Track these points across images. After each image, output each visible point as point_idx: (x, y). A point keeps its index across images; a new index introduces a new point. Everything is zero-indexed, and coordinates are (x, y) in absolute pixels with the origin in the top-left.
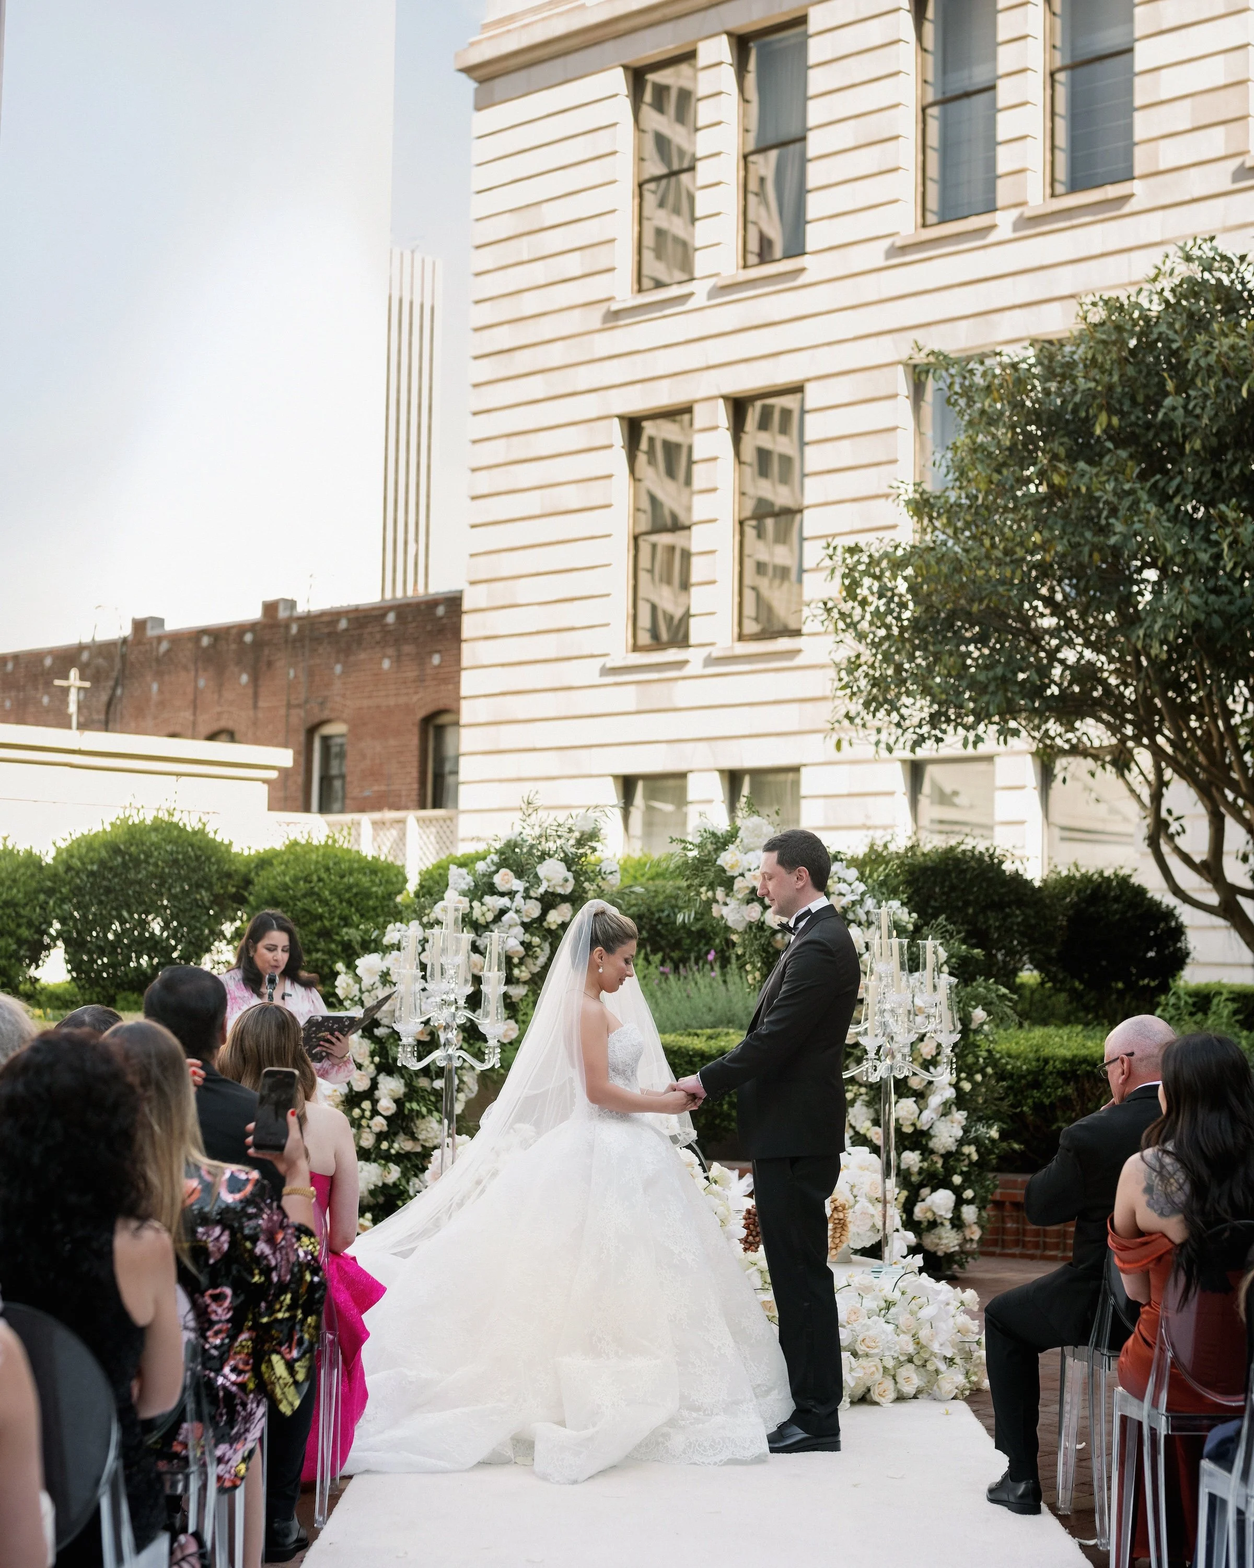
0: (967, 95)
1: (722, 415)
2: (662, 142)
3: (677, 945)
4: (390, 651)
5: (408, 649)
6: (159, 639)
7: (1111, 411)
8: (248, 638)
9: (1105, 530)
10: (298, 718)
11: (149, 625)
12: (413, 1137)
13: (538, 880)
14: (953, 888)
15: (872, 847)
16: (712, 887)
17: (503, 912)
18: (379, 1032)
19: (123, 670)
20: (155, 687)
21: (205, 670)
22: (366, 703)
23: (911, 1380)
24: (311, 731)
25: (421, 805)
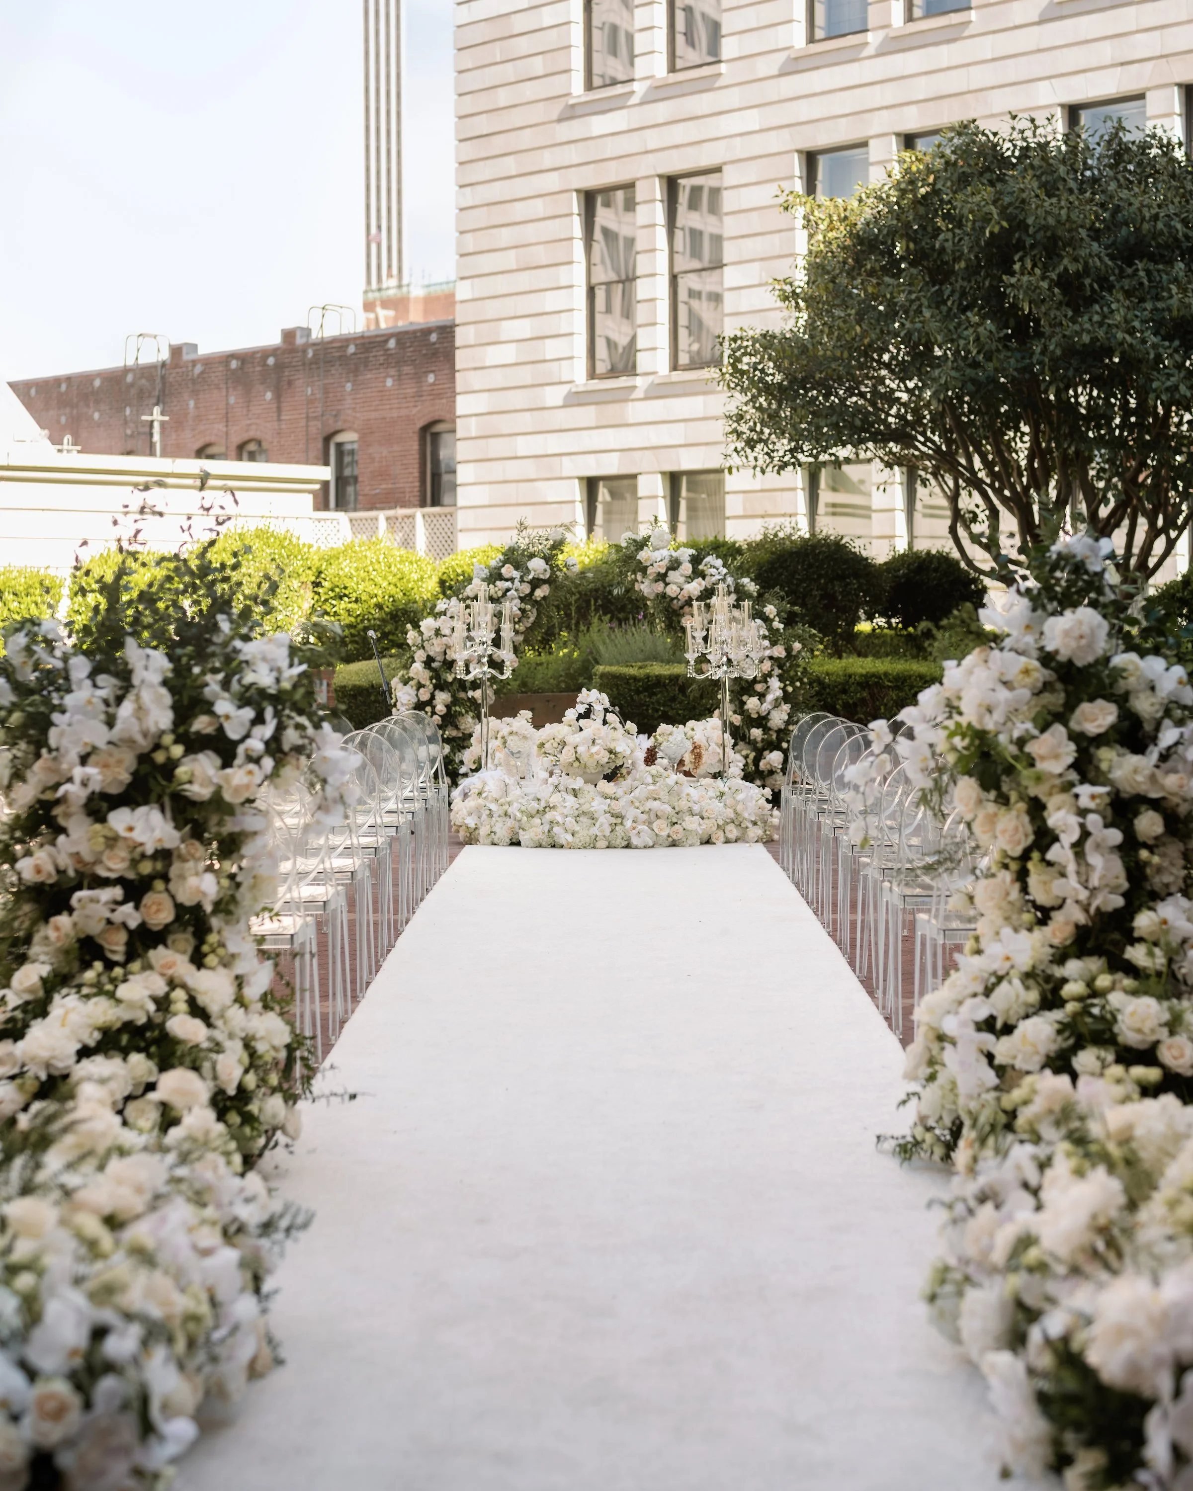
1: (658, 191)
3: (623, 609)
4: (392, 372)
5: (407, 369)
6: (194, 363)
7: (907, 237)
8: (271, 361)
10: (316, 428)
11: (184, 351)
12: (457, 728)
13: (528, 571)
14: (811, 566)
15: (765, 535)
16: (634, 573)
17: (508, 590)
18: (434, 665)
19: (163, 390)
20: (192, 403)
21: (235, 388)
22: (374, 415)
23: (733, 832)
24: (327, 439)
25: (423, 504)
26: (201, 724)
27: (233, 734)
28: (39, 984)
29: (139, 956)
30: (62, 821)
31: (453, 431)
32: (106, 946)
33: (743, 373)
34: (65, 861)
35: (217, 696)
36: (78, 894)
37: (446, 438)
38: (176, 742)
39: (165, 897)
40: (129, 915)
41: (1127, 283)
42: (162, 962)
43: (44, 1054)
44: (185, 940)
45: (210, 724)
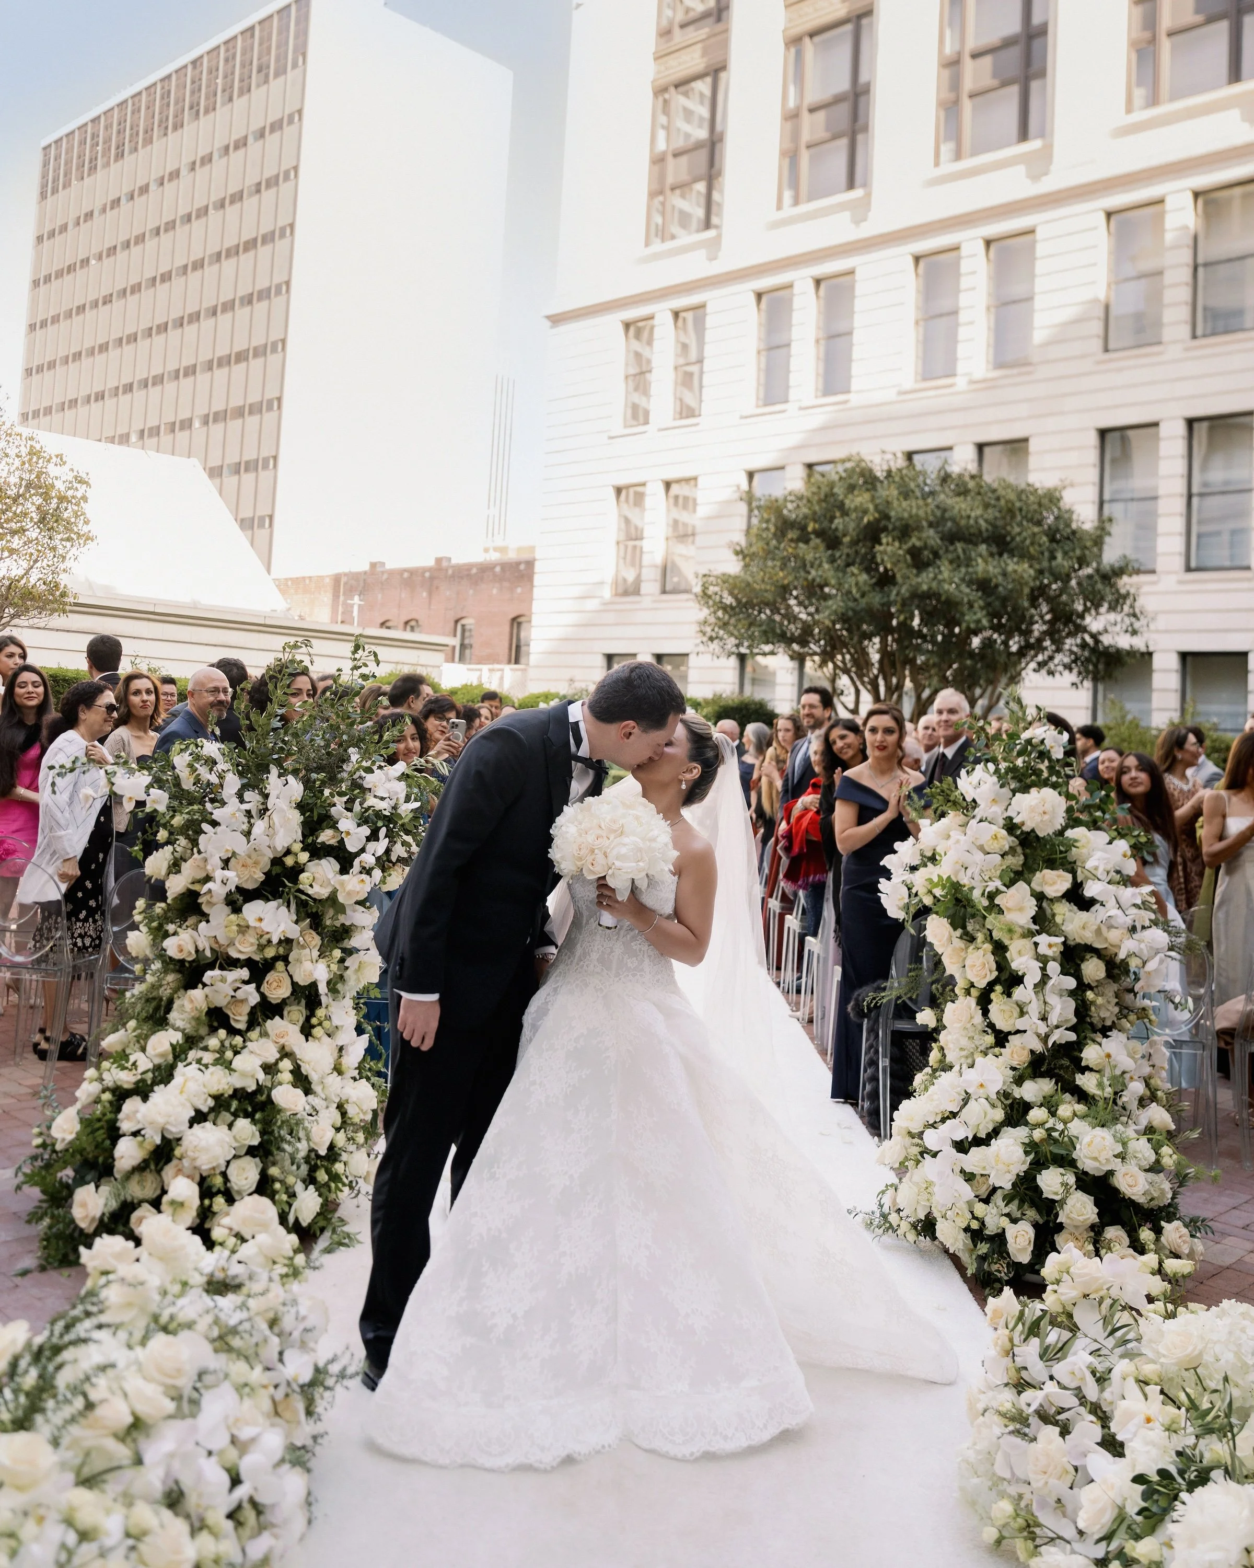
0: (778, 347)
1: (660, 488)
2: (638, 355)
4: (497, 585)
5: (506, 584)
6: (383, 573)
7: (815, 521)
8: (427, 574)
9: (809, 573)
10: (452, 617)
11: (378, 565)
20: (380, 596)
21: (405, 589)
22: (485, 609)
24: (457, 622)
25: (509, 662)
26: (326, 837)
27: (352, 847)
28: (170, 1049)
29: (259, 1024)
30: (205, 908)
31: (530, 621)
32: (231, 1016)
33: (710, 597)
34: (204, 944)
35: (341, 814)
36: (209, 974)
37: (524, 626)
38: (303, 850)
39: (285, 975)
40: (250, 994)
41: (950, 556)
42: (278, 1032)
43: (161, 1120)
44: (297, 1013)
45: (333, 837)
